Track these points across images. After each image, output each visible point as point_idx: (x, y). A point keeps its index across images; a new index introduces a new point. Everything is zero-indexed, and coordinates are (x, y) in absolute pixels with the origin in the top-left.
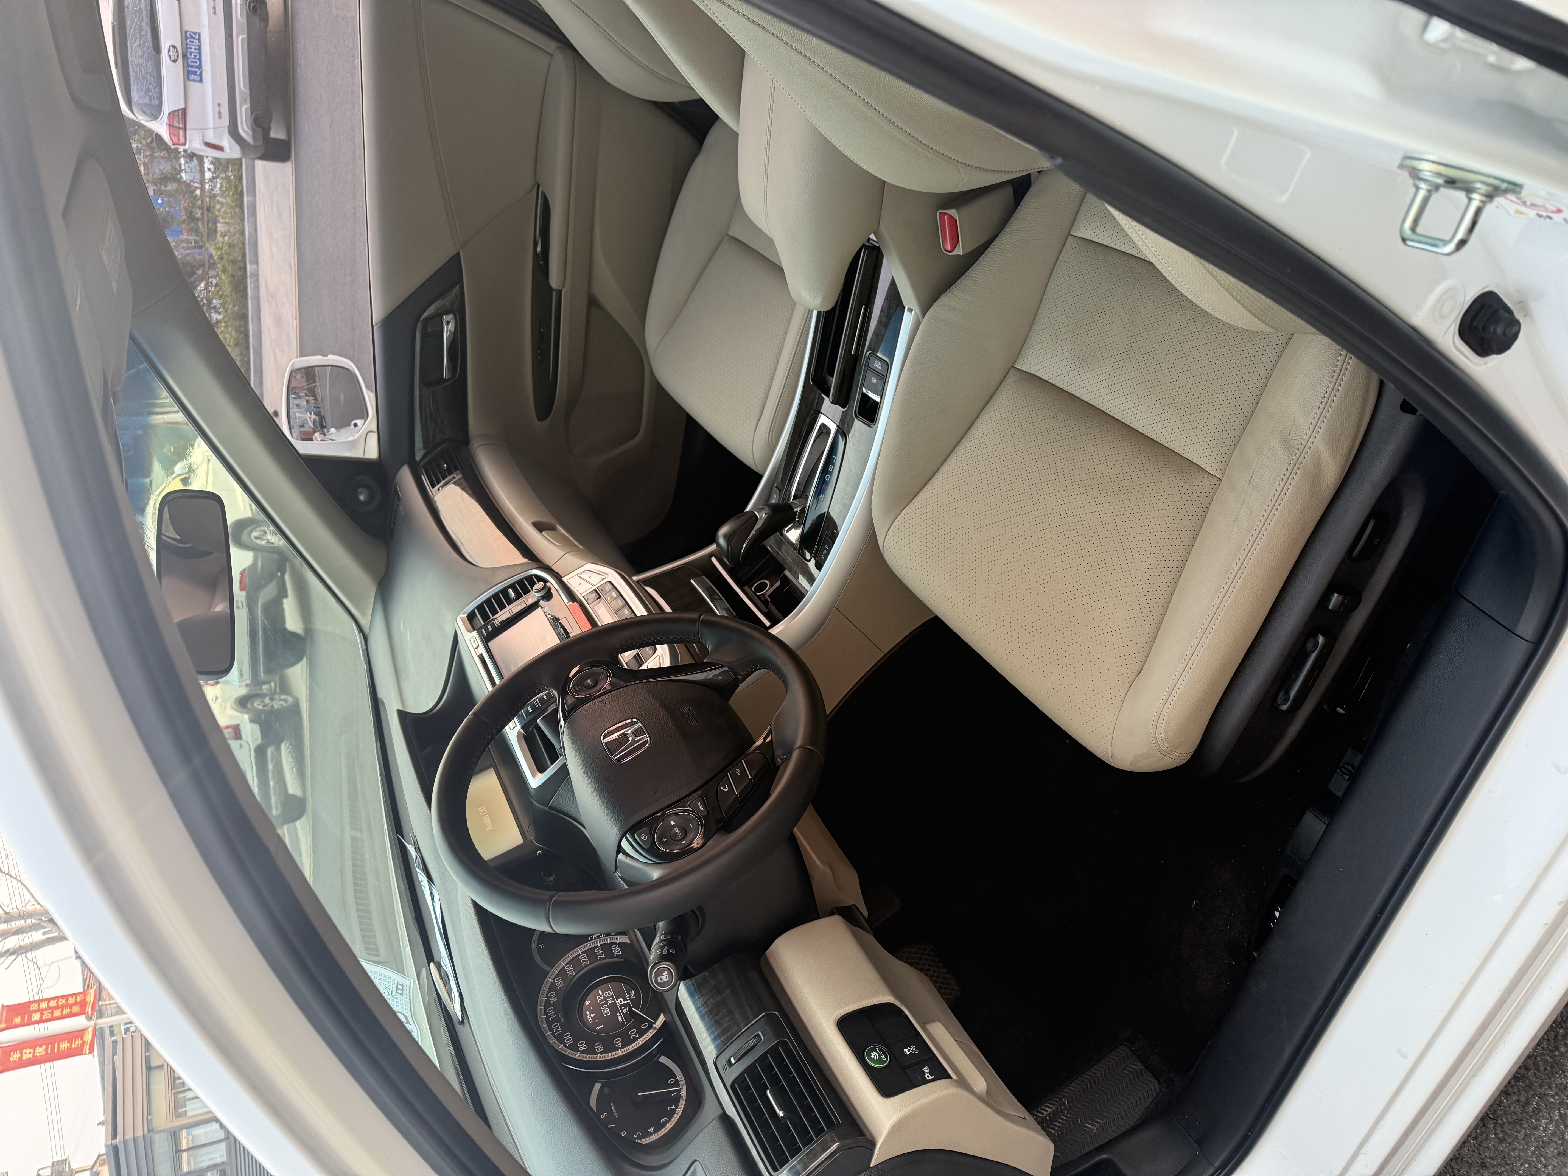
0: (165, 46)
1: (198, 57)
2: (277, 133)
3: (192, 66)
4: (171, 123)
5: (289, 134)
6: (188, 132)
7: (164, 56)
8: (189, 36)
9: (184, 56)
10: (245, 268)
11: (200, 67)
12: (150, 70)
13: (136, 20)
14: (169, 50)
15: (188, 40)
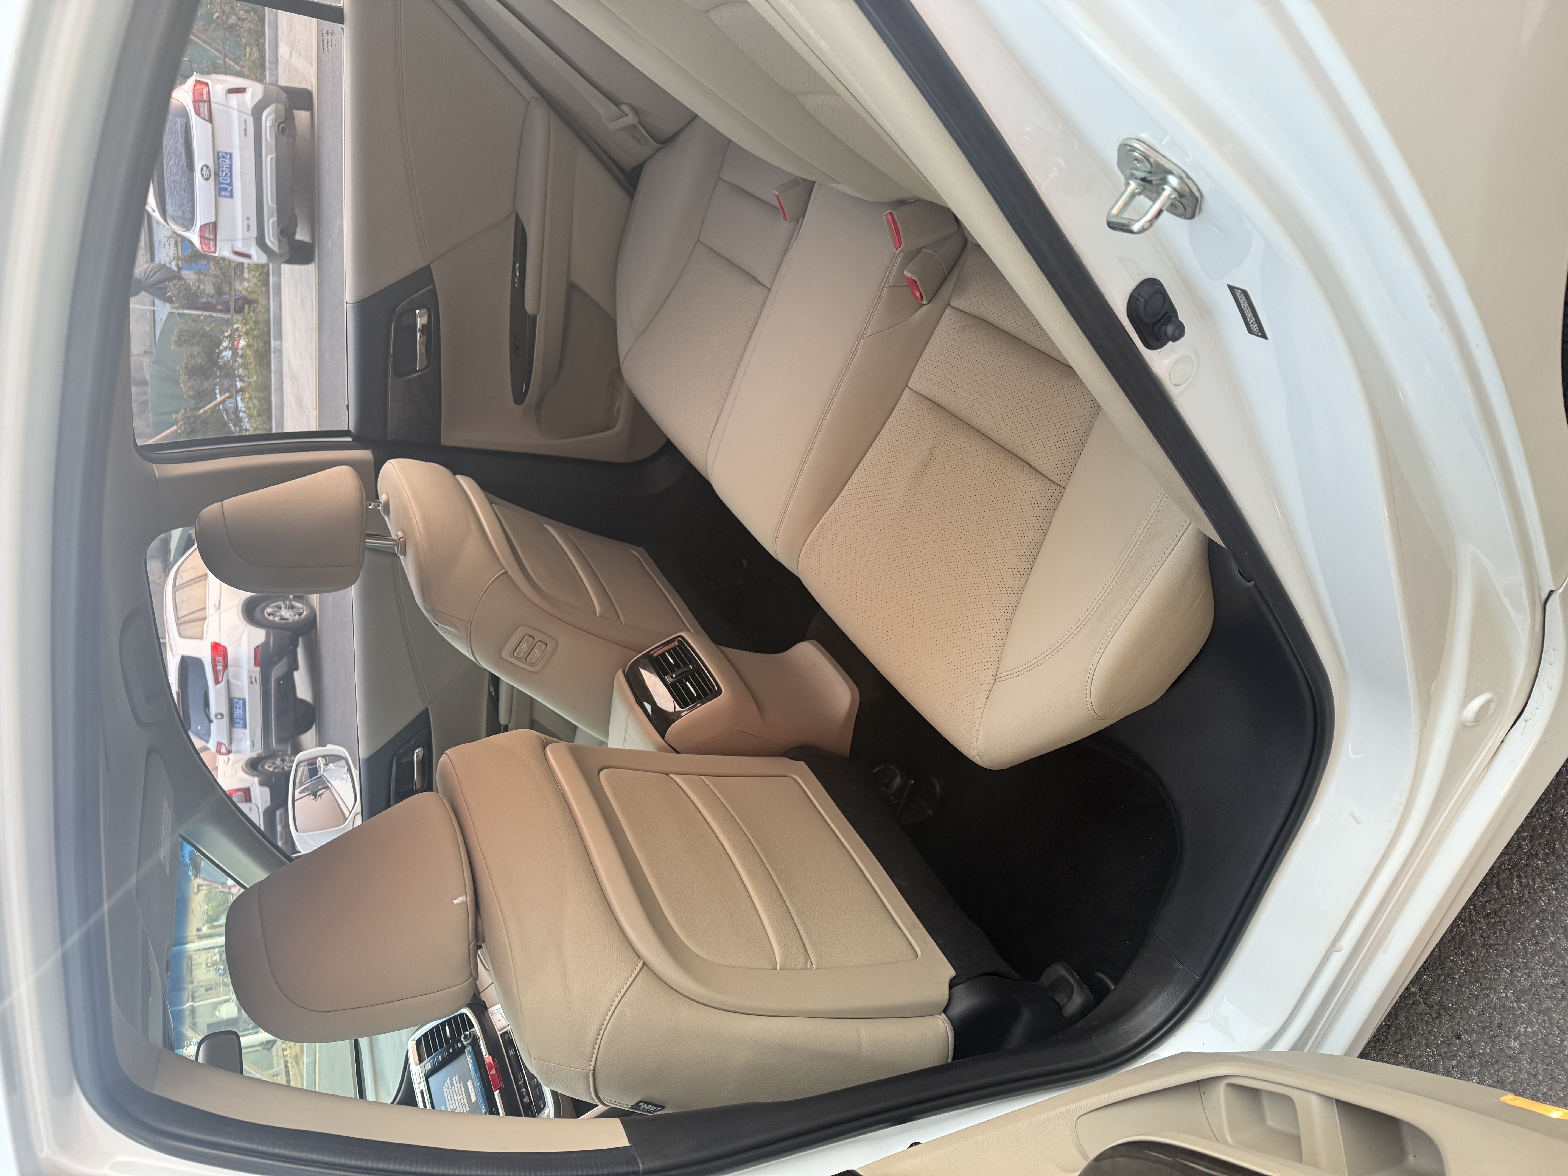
0: (198, 165)
1: (229, 175)
2: (302, 235)
3: (223, 183)
4: (203, 235)
5: (313, 238)
6: (218, 243)
7: (197, 175)
8: (221, 156)
9: (217, 174)
10: (269, 342)
11: (231, 184)
12: (184, 186)
13: (172, 141)
14: (202, 169)
15: (220, 160)
